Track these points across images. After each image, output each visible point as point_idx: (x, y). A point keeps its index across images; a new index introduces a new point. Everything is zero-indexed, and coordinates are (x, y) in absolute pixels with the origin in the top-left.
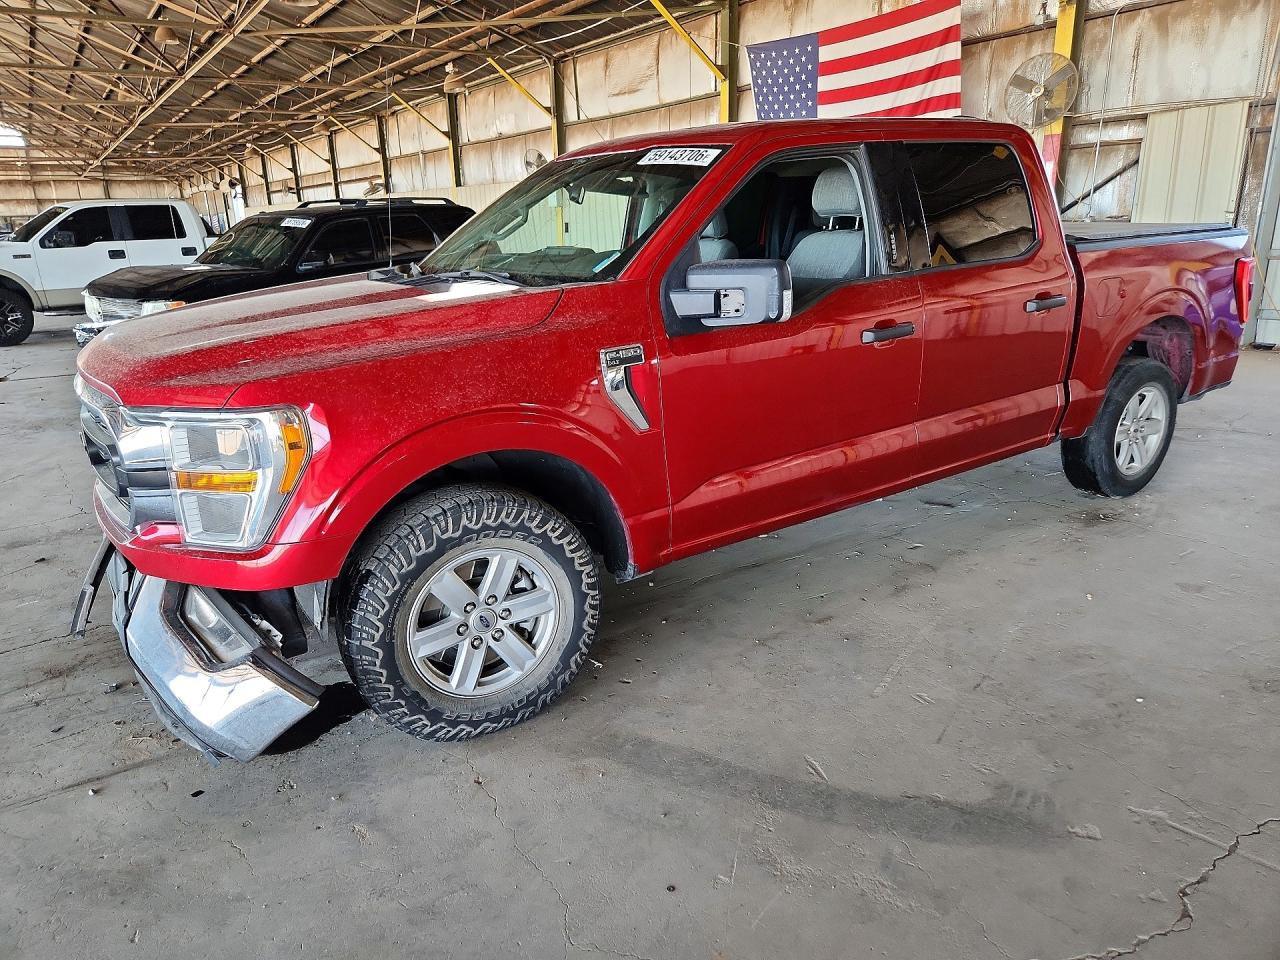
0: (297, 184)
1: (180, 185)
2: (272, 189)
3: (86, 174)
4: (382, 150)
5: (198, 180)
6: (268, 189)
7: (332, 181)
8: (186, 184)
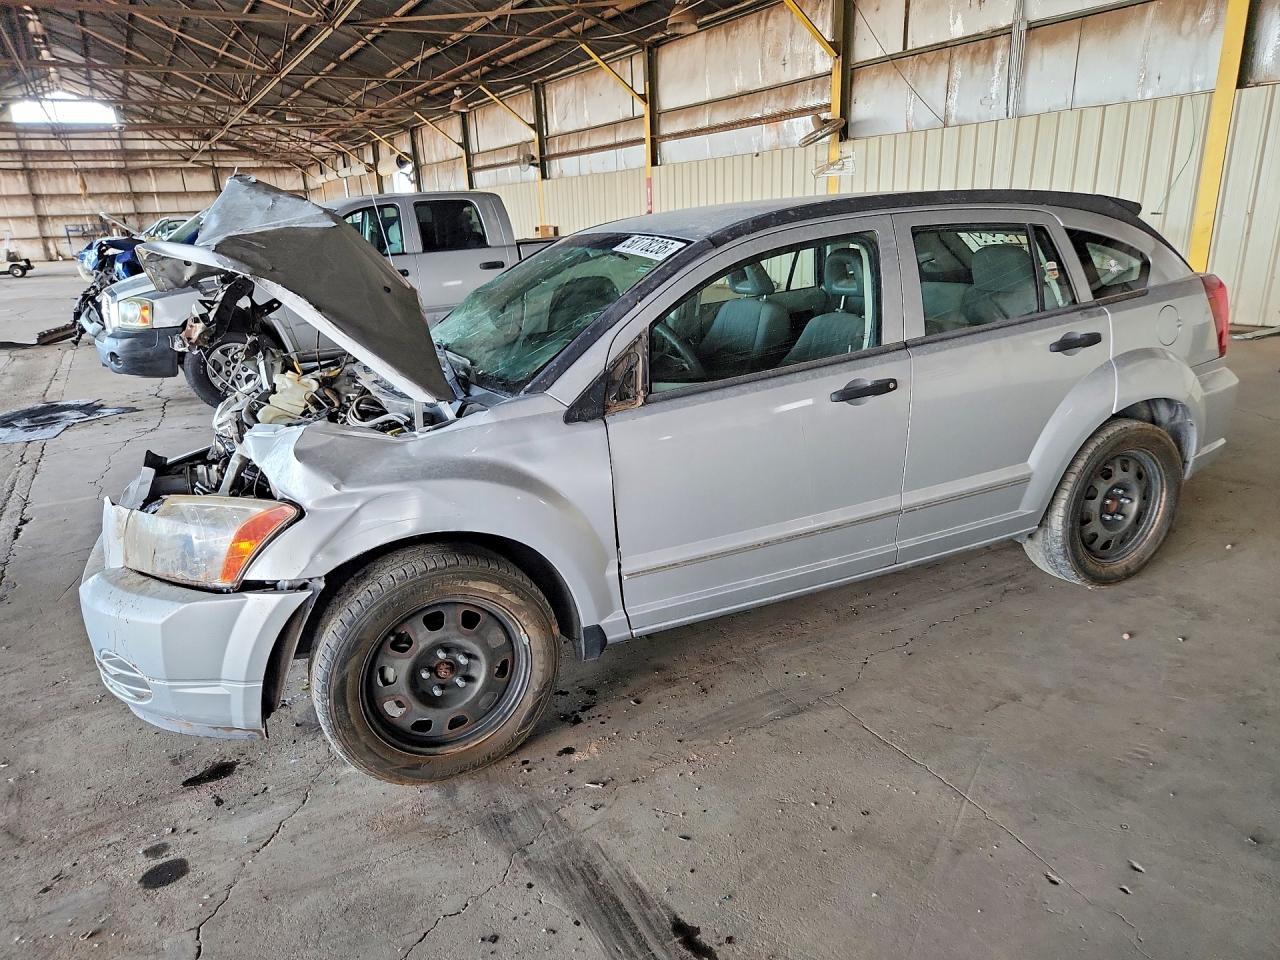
0: (542, 151)
1: (304, 176)
2: (478, 163)
3: (196, 157)
4: (842, 46)
5: (334, 162)
6: (469, 165)
7: (646, 134)
8: (314, 171)
